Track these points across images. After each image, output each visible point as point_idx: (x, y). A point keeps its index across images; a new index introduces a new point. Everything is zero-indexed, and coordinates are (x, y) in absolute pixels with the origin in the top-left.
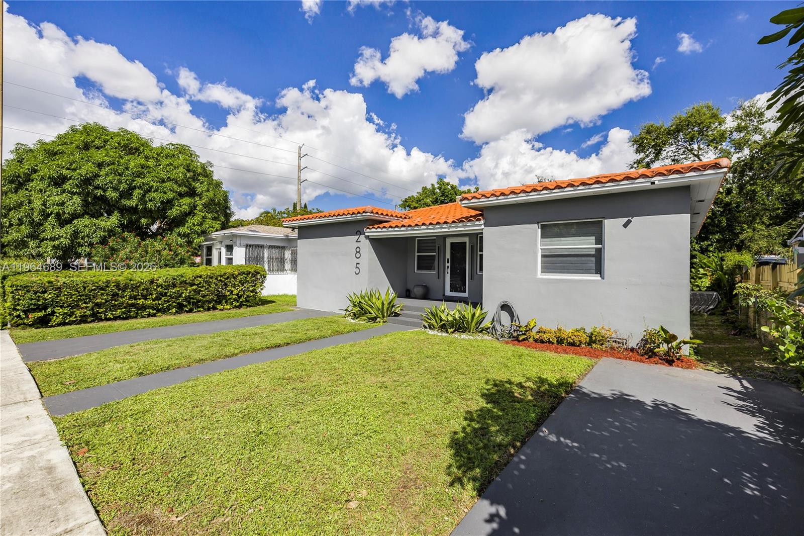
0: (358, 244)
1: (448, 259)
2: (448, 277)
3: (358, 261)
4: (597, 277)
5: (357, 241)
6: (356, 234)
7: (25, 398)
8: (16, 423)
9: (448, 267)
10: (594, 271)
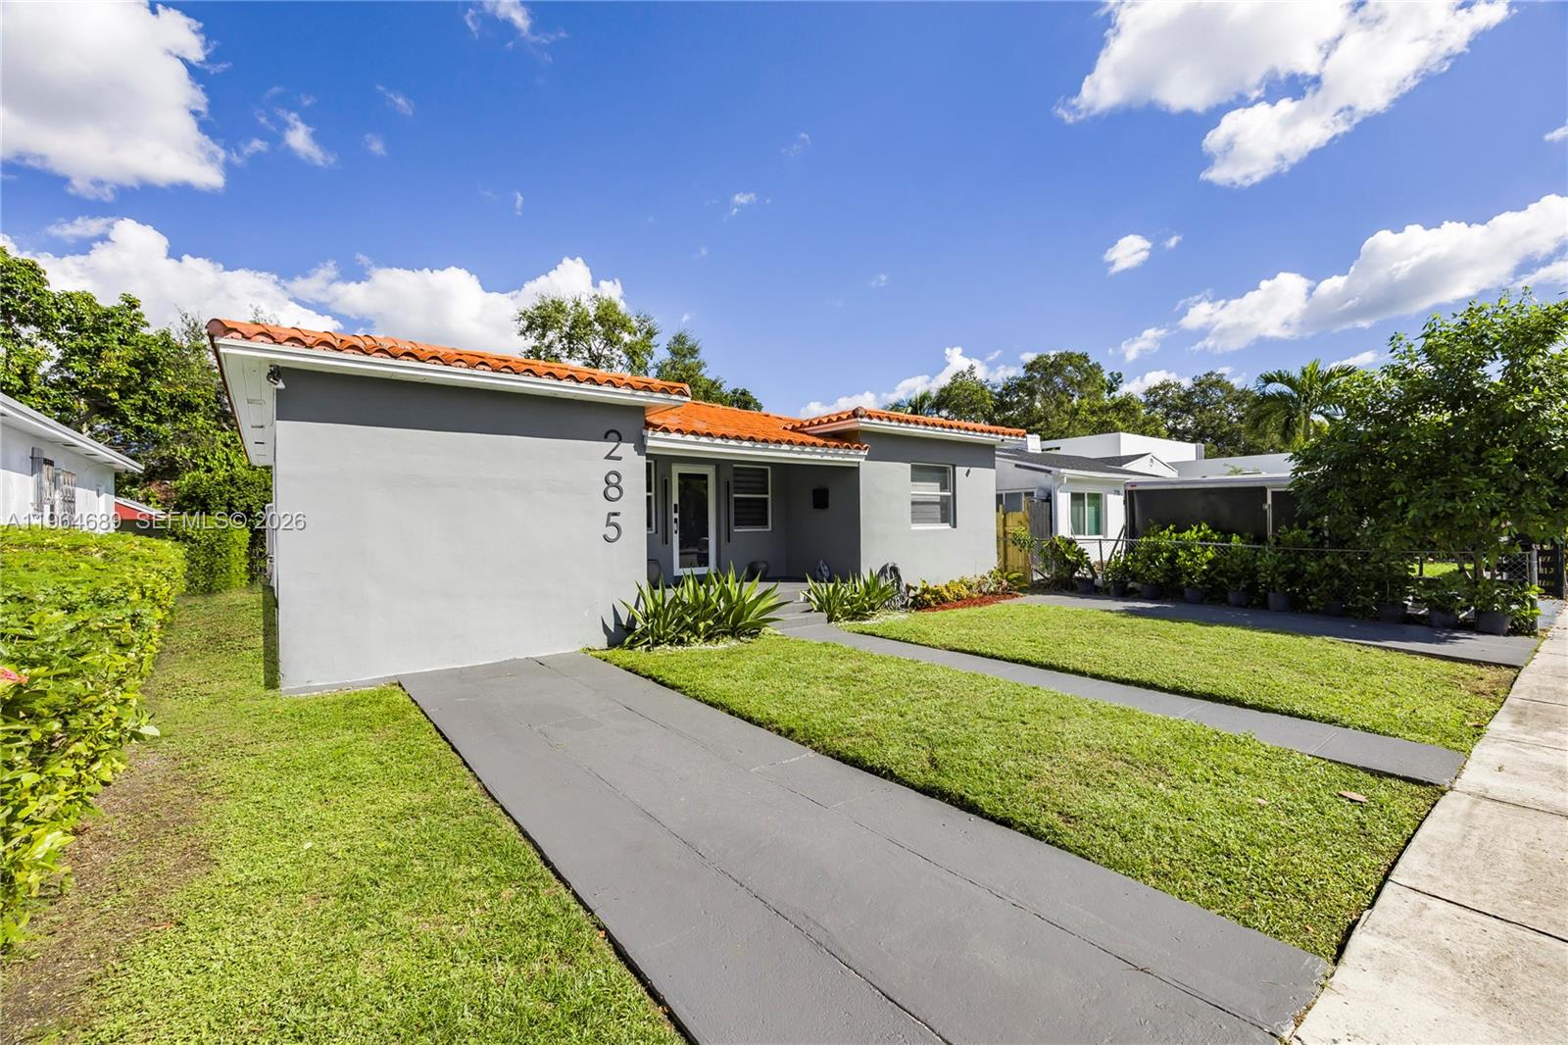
0: (613, 465)
1: (675, 505)
2: (676, 538)
3: (613, 507)
4: (947, 526)
5: (608, 457)
6: (606, 438)
7: (1475, 803)
8: (1524, 771)
9: (676, 520)
10: (939, 521)
